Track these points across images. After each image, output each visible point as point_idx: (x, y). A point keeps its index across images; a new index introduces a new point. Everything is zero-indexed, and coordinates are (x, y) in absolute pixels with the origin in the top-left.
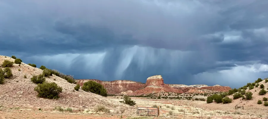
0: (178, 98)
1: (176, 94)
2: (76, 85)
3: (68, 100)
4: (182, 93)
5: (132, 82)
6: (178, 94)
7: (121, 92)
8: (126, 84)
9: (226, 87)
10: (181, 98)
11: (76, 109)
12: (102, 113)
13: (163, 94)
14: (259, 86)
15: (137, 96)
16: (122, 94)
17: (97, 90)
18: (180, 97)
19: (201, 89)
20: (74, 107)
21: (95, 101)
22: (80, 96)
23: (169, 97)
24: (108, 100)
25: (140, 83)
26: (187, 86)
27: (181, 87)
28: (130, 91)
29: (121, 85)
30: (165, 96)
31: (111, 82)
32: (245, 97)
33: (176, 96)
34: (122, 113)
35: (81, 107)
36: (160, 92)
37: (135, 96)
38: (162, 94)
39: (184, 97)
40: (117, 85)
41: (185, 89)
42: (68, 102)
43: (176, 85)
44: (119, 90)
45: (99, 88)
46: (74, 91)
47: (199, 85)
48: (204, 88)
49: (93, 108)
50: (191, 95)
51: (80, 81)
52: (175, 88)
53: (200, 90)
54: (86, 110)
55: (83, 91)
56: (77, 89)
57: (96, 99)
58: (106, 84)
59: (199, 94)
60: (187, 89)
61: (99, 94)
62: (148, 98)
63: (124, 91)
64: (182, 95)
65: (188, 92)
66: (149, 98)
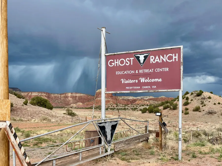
0: (125, 109)
1: (124, 105)
2: (25, 100)
3: (19, 113)
4: (129, 105)
5: (81, 95)
6: (126, 105)
7: (71, 104)
8: (76, 97)
9: (170, 98)
10: (128, 109)
11: (26, 119)
12: (45, 121)
13: (112, 106)
14: (185, 99)
15: (87, 108)
16: (71, 106)
17: (44, 104)
18: (126, 108)
19: (147, 100)
20: (24, 118)
21: (42, 114)
22: (28, 109)
23: (116, 108)
24: (53, 112)
25: (89, 96)
26: (135, 98)
27: (129, 98)
28: (80, 103)
29: (71, 97)
30: (113, 108)
31: (61, 94)
32: (172, 107)
33: (123, 107)
34: (61, 121)
35: (30, 118)
36: (108, 104)
37: (84, 108)
38: (110, 106)
39: (130, 108)
40: (67, 97)
41: (133, 101)
42: (19, 114)
43: (124, 97)
44: (68, 102)
45: (45, 102)
46: (23, 105)
47: (146, 97)
48: (150, 99)
49: (39, 118)
50: (137, 106)
51: (28, 94)
52: (123, 100)
53: (146, 102)
54: (34, 120)
55: (31, 105)
56: (26, 103)
57: (42, 112)
58: (56, 97)
59: (145, 105)
60: (135, 101)
61: (45, 108)
62: (96, 110)
63: (74, 104)
64: (129, 107)
65: (135, 103)
66: (98, 109)
